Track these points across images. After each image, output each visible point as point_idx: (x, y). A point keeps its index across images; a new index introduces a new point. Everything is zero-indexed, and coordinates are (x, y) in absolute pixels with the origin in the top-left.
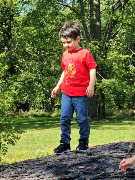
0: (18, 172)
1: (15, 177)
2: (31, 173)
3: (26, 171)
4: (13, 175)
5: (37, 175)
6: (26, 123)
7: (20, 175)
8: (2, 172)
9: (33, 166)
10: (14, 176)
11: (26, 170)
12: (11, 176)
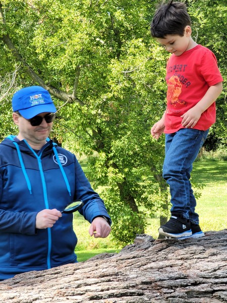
0: (191, 252)
1: (187, 259)
2: (214, 254)
3: (204, 250)
4: (182, 256)
5: (223, 257)
6: (211, 172)
7: (194, 257)
8: (164, 250)
9: (218, 242)
10: (185, 258)
11: (206, 249)
12: (180, 257)
